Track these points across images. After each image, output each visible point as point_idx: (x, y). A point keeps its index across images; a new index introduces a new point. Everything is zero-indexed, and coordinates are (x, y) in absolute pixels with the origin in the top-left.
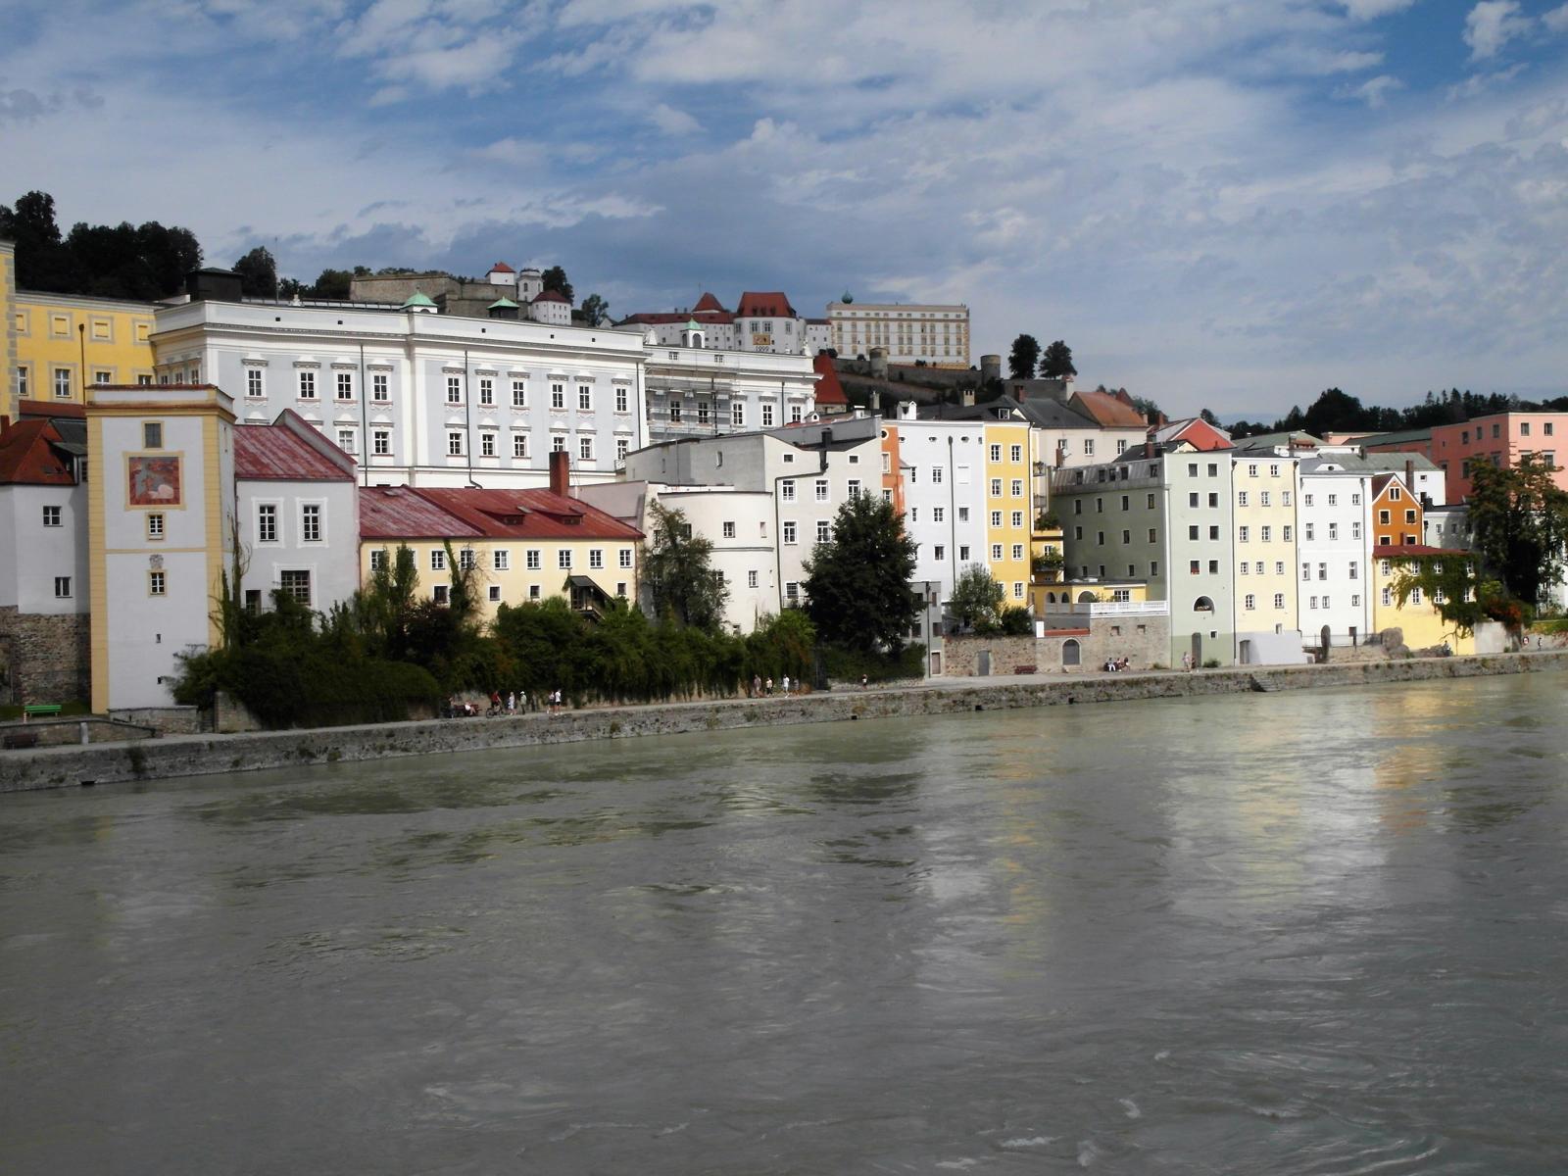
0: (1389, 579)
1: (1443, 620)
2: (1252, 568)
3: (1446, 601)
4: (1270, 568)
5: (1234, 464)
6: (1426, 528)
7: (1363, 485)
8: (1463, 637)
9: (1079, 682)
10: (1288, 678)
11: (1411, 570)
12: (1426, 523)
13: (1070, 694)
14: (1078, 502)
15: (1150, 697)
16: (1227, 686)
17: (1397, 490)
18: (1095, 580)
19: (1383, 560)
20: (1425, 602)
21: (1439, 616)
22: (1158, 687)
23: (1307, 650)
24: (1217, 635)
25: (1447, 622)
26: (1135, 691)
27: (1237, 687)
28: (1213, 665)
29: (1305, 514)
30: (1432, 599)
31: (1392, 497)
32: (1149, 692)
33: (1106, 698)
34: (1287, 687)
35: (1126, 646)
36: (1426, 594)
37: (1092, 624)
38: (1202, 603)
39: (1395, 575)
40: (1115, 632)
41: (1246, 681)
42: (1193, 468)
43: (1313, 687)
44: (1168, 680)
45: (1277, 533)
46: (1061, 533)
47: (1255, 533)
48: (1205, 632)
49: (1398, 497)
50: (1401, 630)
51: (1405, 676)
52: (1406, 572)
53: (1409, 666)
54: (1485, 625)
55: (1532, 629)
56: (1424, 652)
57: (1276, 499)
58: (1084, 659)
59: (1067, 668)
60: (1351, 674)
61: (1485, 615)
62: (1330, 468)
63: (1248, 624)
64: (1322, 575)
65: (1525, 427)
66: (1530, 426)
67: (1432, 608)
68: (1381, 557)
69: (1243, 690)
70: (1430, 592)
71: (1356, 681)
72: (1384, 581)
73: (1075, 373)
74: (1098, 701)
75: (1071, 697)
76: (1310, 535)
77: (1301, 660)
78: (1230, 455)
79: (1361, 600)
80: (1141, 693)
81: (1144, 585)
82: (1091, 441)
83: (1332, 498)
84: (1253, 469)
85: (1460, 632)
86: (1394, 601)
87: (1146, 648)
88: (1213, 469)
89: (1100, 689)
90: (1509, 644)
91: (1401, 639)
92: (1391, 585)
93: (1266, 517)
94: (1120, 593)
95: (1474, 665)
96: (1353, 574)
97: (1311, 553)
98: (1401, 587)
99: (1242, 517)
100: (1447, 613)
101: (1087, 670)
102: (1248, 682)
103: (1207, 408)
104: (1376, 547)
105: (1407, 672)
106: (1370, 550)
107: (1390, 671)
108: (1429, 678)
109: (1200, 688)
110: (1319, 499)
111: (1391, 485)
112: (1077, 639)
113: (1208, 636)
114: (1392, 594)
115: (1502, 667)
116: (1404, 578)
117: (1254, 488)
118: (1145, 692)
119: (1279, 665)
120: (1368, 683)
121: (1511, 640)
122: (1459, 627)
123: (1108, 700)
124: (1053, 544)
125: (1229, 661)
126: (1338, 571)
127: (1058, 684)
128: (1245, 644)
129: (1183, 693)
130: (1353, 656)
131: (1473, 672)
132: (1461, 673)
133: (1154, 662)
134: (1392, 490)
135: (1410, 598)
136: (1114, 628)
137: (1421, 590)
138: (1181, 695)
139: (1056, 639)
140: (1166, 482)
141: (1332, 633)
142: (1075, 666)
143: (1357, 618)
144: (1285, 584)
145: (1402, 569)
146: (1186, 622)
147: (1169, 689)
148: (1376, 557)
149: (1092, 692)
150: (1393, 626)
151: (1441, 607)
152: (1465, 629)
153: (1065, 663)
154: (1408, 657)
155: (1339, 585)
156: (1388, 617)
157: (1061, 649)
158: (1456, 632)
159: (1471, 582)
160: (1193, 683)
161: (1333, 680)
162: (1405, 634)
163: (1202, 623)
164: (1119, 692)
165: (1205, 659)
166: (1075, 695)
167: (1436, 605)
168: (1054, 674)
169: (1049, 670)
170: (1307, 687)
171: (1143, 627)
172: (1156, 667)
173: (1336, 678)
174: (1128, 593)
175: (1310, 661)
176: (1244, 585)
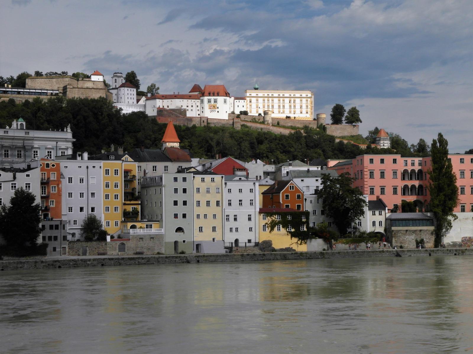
0: (266, 221)
1: (291, 238)
2: (202, 216)
3: (293, 230)
4: (210, 216)
5: (194, 177)
6: (305, 201)
7: (255, 185)
8: (301, 244)
10: (205, 258)
11: (276, 218)
12: (306, 199)
14: (147, 190)
15: (139, 264)
16: (175, 261)
18: (147, 220)
19: (263, 214)
20: (283, 230)
21: (290, 236)
22: (143, 261)
23: (226, 248)
25: (293, 238)
26: (133, 262)
27: (180, 261)
28: (183, 253)
29: (227, 197)
30: (286, 229)
31: (291, 189)
32: (138, 262)
33: (119, 264)
34: (204, 262)
35: (145, 245)
36: (283, 227)
37: (131, 237)
38: (179, 230)
39: (269, 220)
40: (141, 240)
41: (185, 259)
42: (176, 179)
43: (217, 262)
45: (213, 203)
46: (140, 202)
47: (203, 203)
48: (180, 240)
49: (293, 189)
50: (271, 241)
51: (261, 259)
52: (274, 219)
53: (264, 255)
54: (313, 240)
55: (338, 242)
56: (282, 250)
57: (213, 190)
58: (127, 250)
59: (119, 253)
60: (236, 257)
61: (314, 236)
62: (240, 179)
63: (198, 237)
64: (235, 219)
65: (371, 161)
66: (374, 160)
67: (286, 233)
68: (262, 213)
69: (183, 262)
70: (285, 226)
71: (237, 260)
72: (263, 222)
74: (115, 265)
75: (102, 263)
76: (230, 204)
77: (223, 251)
78: (192, 174)
79: (253, 229)
80: (135, 263)
81: (158, 222)
83: (240, 191)
84: (203, 180)
85: (299, 242)
86: (268, 230)
87: (154, 246)
88: (184, 179)
89: (116, 261)
90: (326, 248)
91: (271, 244)
92: (266, 223)
93: (208, 197)
94: (148, 225)
95: (296, 255)
96: (250, 219)
97: (230, 211)
98: (271, 225)
99: (197, 197)
100: (293, 235)
104: (260, 209)
105: (263, 257)
106: (258, 210)
107: (254, 256)
109: (162, 261)
110: (235, 191)
112: (125, 242)
113: (181, 242)
114: (267, 227)
115: (311, 256)
116: (273, 221)
117: (203, 187)
118: (137, 262)
119: (212, 253)
120: (243, 261)
121: (326, 246)
122: (299, 240)
123: (120, 265)
124: (135, 206)
126: (243, 219)
128: (198, 246)
129: (155, 263)
130: (244, 251)
131: (296, 258)
132: (290, 258)
133: (158, 251)
134: (291, 186)
135: (276, 228)
136: (140, 238)
137: (281, 226)
138: (154, 264)
139: (115, 242)
140: (163, 184)
141: (240, 241)
142: (123, 253)
143: (251, 236)
144: (217, 223)
145: (272, 217)
146: (172, 237)
147: (148, 261)
148: (260, 212)
149: (112, 262)
150: (267, 239)
151: (290, 232)
152: (302, 241)
153: (119, 251)
154: (273, 252)
155: (243, 223)
156: (265, 236)
157: (118, 246)
158: (297, 242)
159: (304, 223)
160: (160, 260)
161: (226, 259)
162: (273, 242)
163: (179, 237)
164: (125, 262)
165: (180, 250)
166: (104, 263)
167: (288, 232)
169: (112, 254)
171: (153, 238)
172: (158, 253)
173: (228, 258)
174: (152, 225)
175: (226, 252)
176: (198, 223)
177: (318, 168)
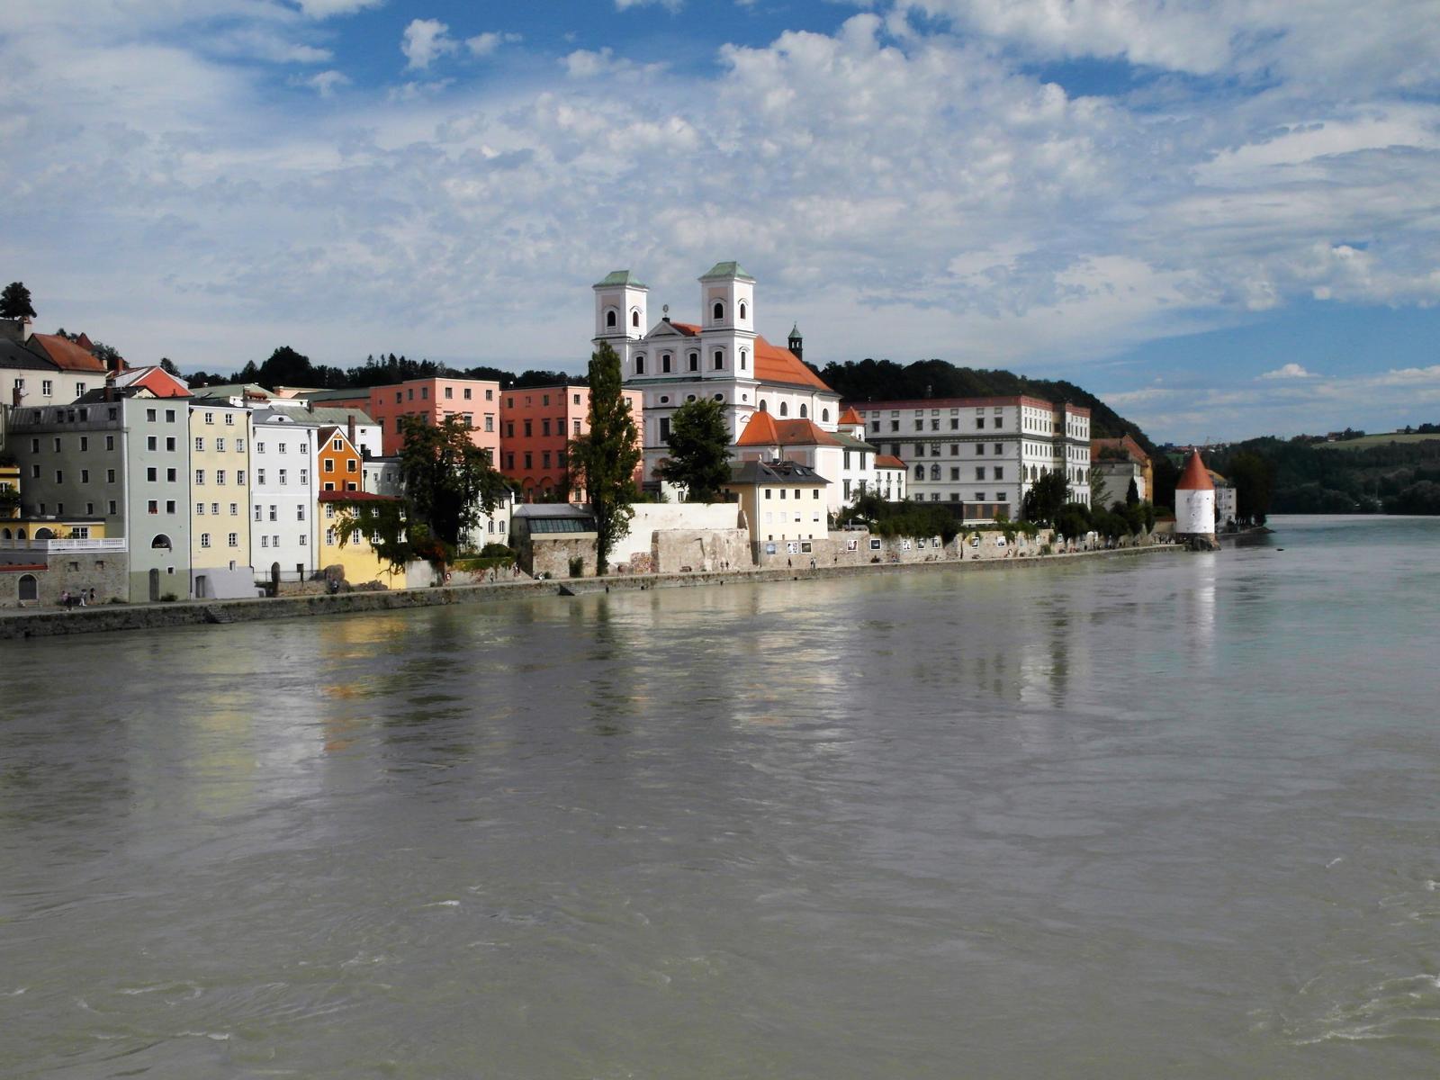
0: (332, 521)
1: (379, 557)
2: (208, 509)
3: (382, 542)
4: (224, 508)
5: (191, 411)
6: (365, 476)
7: (310, 436)
8: (396, 573)
9: (35, 617)
10: (241, 611)
11: (352, 513)
12: (365, 472)
13: (26, 628)
14: (36, 442)
15: (107, 630)
16: (183, 618)
17: (340, 441)
18: (53, 517)
19: (327, 504)
20: (364, 542)
21: (376, 555)
22: (116, 621)
23: (259, 584)
24: (174, 571)
25: (382, 560)
26: (92, 624)
27: (193, 620)
28: (170, 598)
29: (258, 461)
30: (370, 540)
31: (336, 448)
32: (107, 625)
33: (64, 631)
34: (240, 619)
35: (85, 580)
36: (364, 535)
37: (49, 560)
38: (160, 541)
39: (337, 518)
40: (73, 568)
41: (202, 614)
42: (151, 413)
43: (264, 618)
44: (126, 613)
45: (231, 477)
46: (18, 471)
47: (211, 477)
48: (164, 568)
49: (340, 448)
50: (342, 567)
51: (346, 609)
52: (347, 515)
53: (350, 599)
54: (414, 562)
55: (454, 566)
56: (363, 587)
57: (230, 445)
58: (41, 594)
59: (23, 602)
60: (299, 607)
61: (415, 554)
62: (281, 419)
63: (203, 561)
64: (273, 516)
65: (449, 390)
66: (453, 391)
67: (370, 547)
68: (325, 502)
69: (199, 622)
70: (368, 534)
71: (303, 613)
72: (328, 523)
73: (35, 315)
74: (55, 634)
75: (27, 630)
76: (261, 480)
77: (253, 594)
78: (188, 403)
79: (308, 540)
80: (100, 626)
81: (103, 523)
82: (49, 383)
83: (282, 447)
84: (209, 417)
85: (393, 569)
86: (336, 541)
87: (105, 583)
88: (171, 415)
89: (57, 622)
90: (435, 580)
91: (342, 575)
92: (334, 526)
93: (221, 461)
94: (78, 530)
95: (405, 598)
96: (300, 516)
97: (262, 496)
98: (343, 529)
99: (199, 461)
100: (383, 552)
101: (43, 605)
102: (204, 615)
103: (168, 358)
104: (321, 492)
105: (348, 605)
106: (316, 495)
108: (366, 610)
109: (157, 621)
110: (270, 447)
111: (335, 437)
112: (34, 573)
113: (164, 572)
114: (335, 534)
115: (429, 600)
116: (345, 520)
117: (210, 435)
118: (103, 625)
119: (233, 599)
120: (313, 614)
121: (436, 576)
122: (392, 564)
123: (66, 633)
124: (9, 481)
125: (186, 595)
126: (287, 514)
127: (14, 618)
128: (201, 579)
129: (141, 625)
130: (300, 590)
131: (404, 604)
132: (395, 605)
133: (112, 596)
134: (336, 441)
135: (351, 538)
136: (71, 563)
137: (360, 532)
138: (139, 628)
139: (11, 575)
140: (125, 425)
141: (282, 568)
142: (31, 601)
143: (303, 556)
144: (238, 524)
145: (344, 512)
146: (144, 559)
147: (127, 622)
148: (322, 501)
149: (49, 626)
150: (336, 563)
151: (377, 546)
152: (397, 566)
153: (21, 598)
154: (349, 592)
155: (288, 526)
156: (332, 555)
157: (17, 584)
158: (390, 569)
159: (403, 525)
160: (151, 617)
161: (282, 612)
162: (346, 570)
163: (160, 560)
164: (77, 626)
165: (162, 593)
166: (31, 630)
167: (373, 545)
168: (10, 609)
169: (4, 605)
170: (259, 618)
171: (101, 563)
172: (115, 601)
173: (284, 610)
174: (86, 530)
175: (261, 594)
176: (200, 525)
177: (301, 403)
